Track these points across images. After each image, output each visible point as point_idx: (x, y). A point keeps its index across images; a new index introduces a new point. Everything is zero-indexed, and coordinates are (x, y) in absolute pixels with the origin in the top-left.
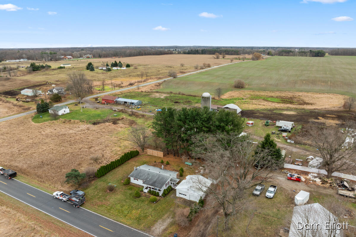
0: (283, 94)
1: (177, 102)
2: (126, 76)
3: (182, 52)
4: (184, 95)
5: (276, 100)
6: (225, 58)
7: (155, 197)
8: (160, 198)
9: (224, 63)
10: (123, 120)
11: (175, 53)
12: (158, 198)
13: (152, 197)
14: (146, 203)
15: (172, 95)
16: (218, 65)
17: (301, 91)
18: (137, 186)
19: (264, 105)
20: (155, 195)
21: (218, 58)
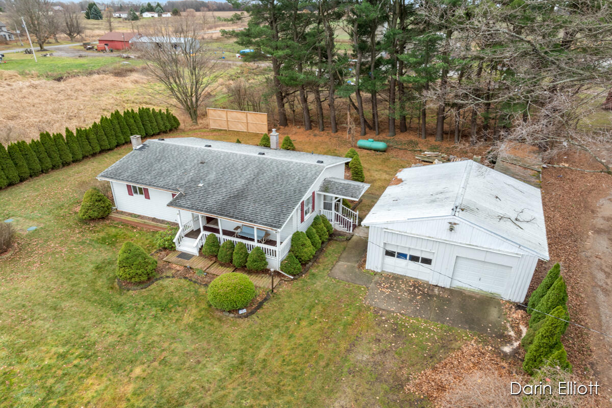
7: (245, 276)
8: (277, 280)
12: (263, 282)
13: (226, 278)
14: (188, 319)
18: (145, 224)
20: (243, 268)
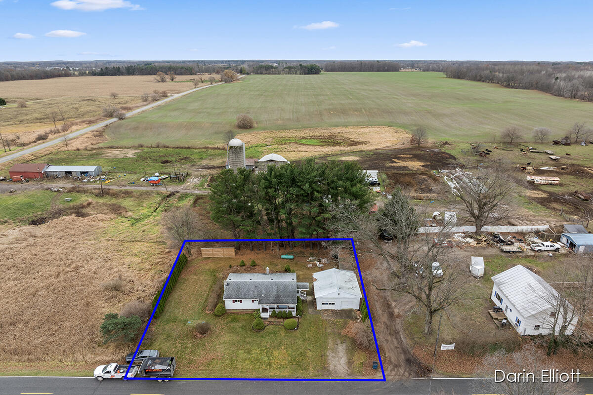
0: (317, 133)
1: (167, 162)
2: (11, 123)
3: (87, 72)
4: (168, 147)
5: (313, 142)
6: (174, 80)
8: (297, 319)
9: (184, 89)
10: (91, 206)
11: (74, 75)
14: (282, 334)
15: (146, 150)
16: (178, 93)
17: (337, 126)
19: (307, 152)
21: (163, 81)
